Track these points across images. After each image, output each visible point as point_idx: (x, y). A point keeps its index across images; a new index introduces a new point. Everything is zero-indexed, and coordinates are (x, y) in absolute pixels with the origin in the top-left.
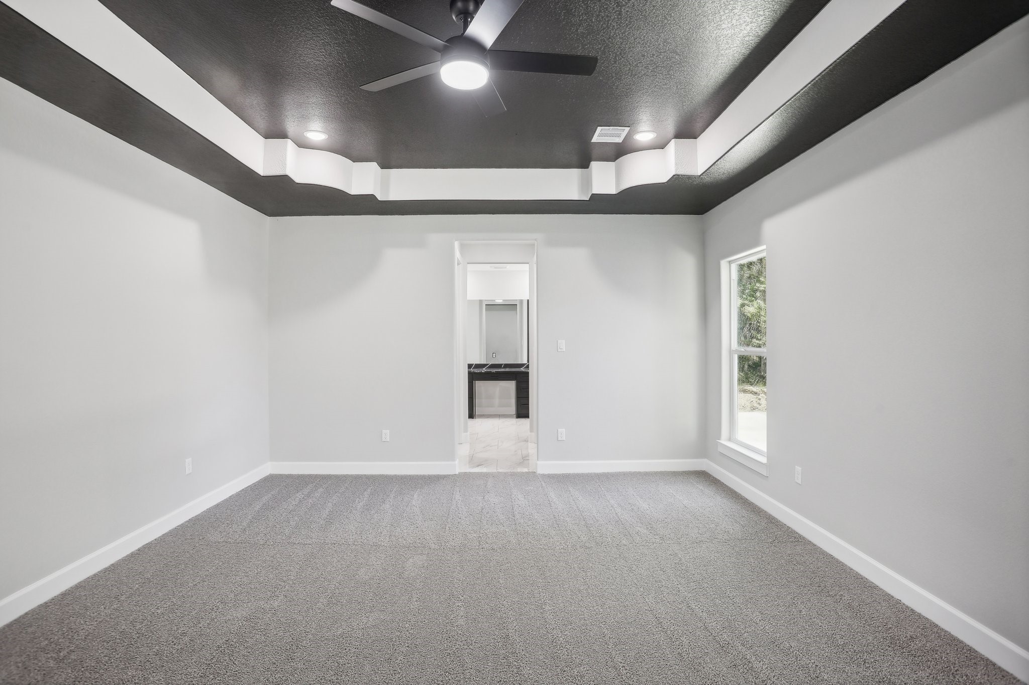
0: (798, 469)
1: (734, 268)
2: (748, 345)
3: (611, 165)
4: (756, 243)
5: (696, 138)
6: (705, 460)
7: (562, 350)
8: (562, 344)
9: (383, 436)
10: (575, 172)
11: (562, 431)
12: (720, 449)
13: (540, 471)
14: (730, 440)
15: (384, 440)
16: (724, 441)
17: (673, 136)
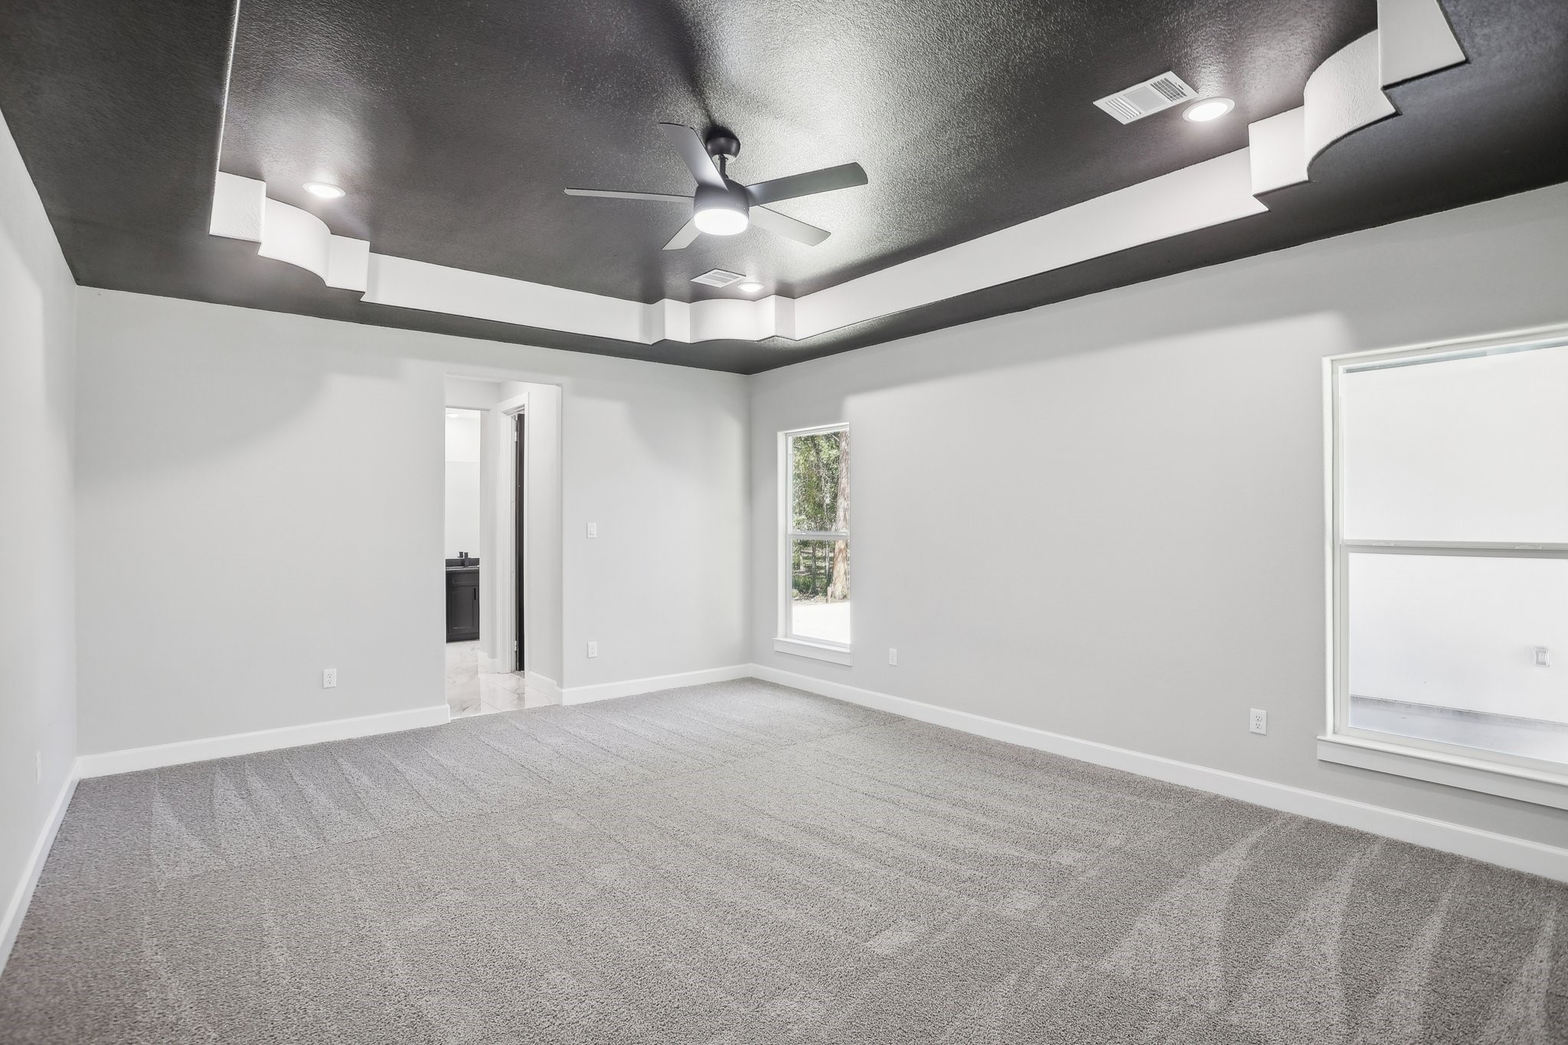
0: (893, 651)
1: (790, 440)
2: (821, 529)
3: (686, 307)
4: (836, 417)
5: (794, 298)
6: (751, 664)
7: (593, 536)
8: (593, 528)
9: (326, 679)
10: (636, 307)
11: (593, 644)
12: (777, 648)
13: (567, 701)
14: (786, 637)
15: (326, 685)
16: (780, 637)
17: (773, 291)
